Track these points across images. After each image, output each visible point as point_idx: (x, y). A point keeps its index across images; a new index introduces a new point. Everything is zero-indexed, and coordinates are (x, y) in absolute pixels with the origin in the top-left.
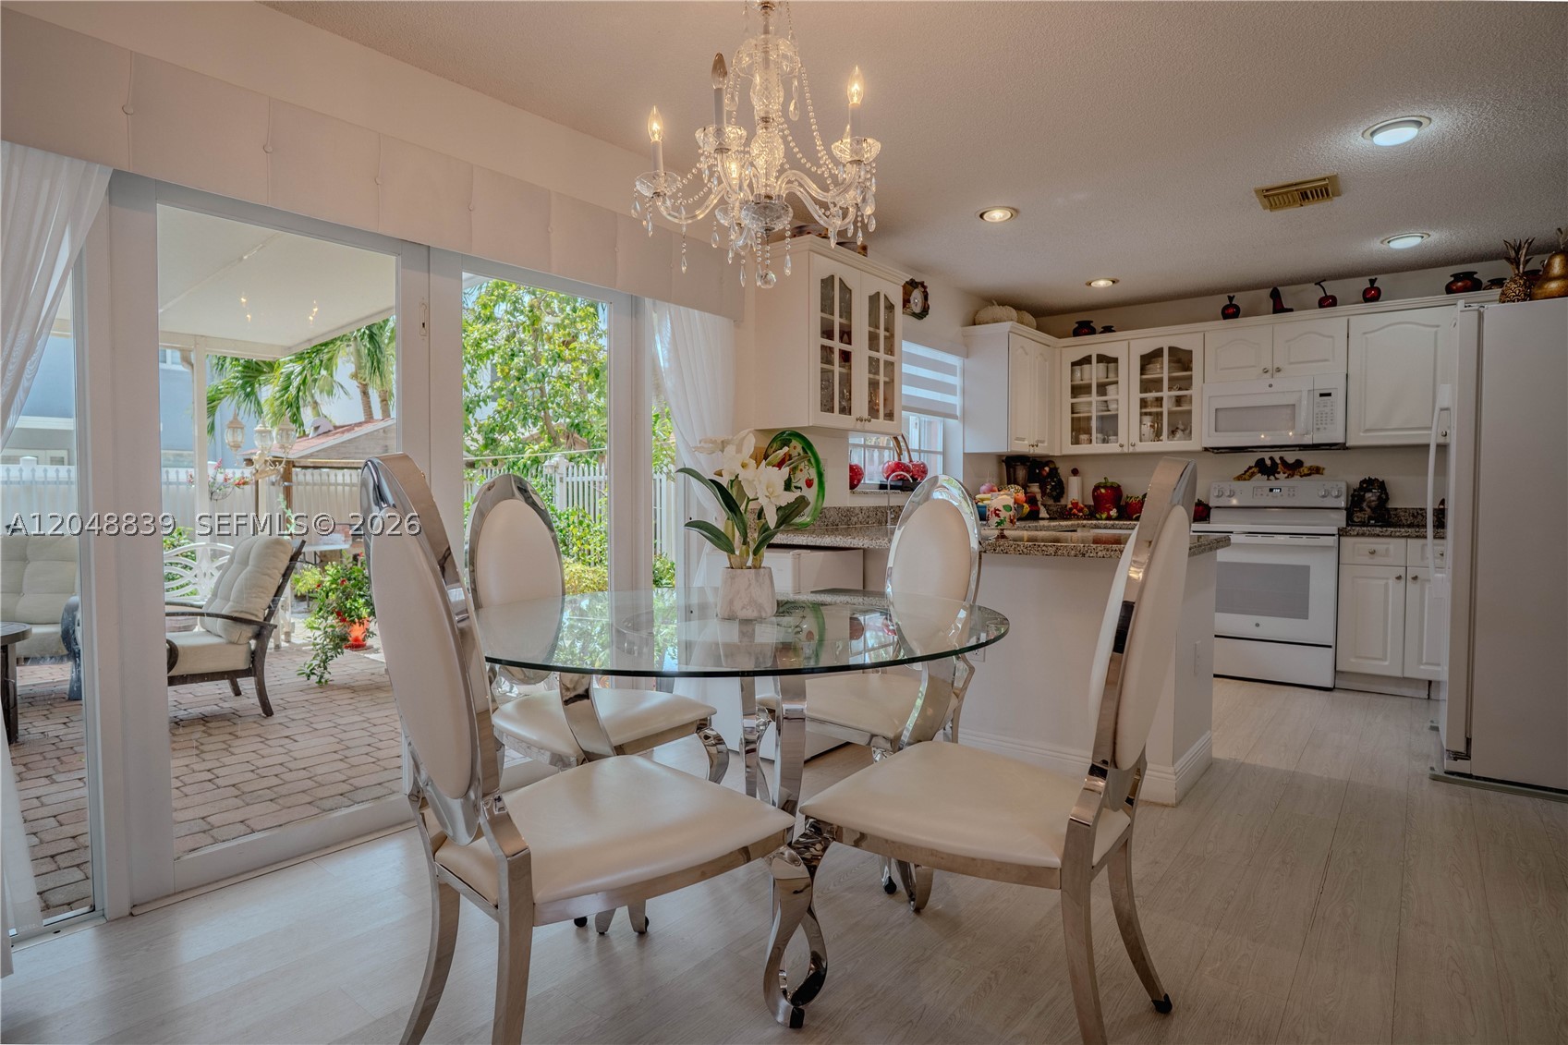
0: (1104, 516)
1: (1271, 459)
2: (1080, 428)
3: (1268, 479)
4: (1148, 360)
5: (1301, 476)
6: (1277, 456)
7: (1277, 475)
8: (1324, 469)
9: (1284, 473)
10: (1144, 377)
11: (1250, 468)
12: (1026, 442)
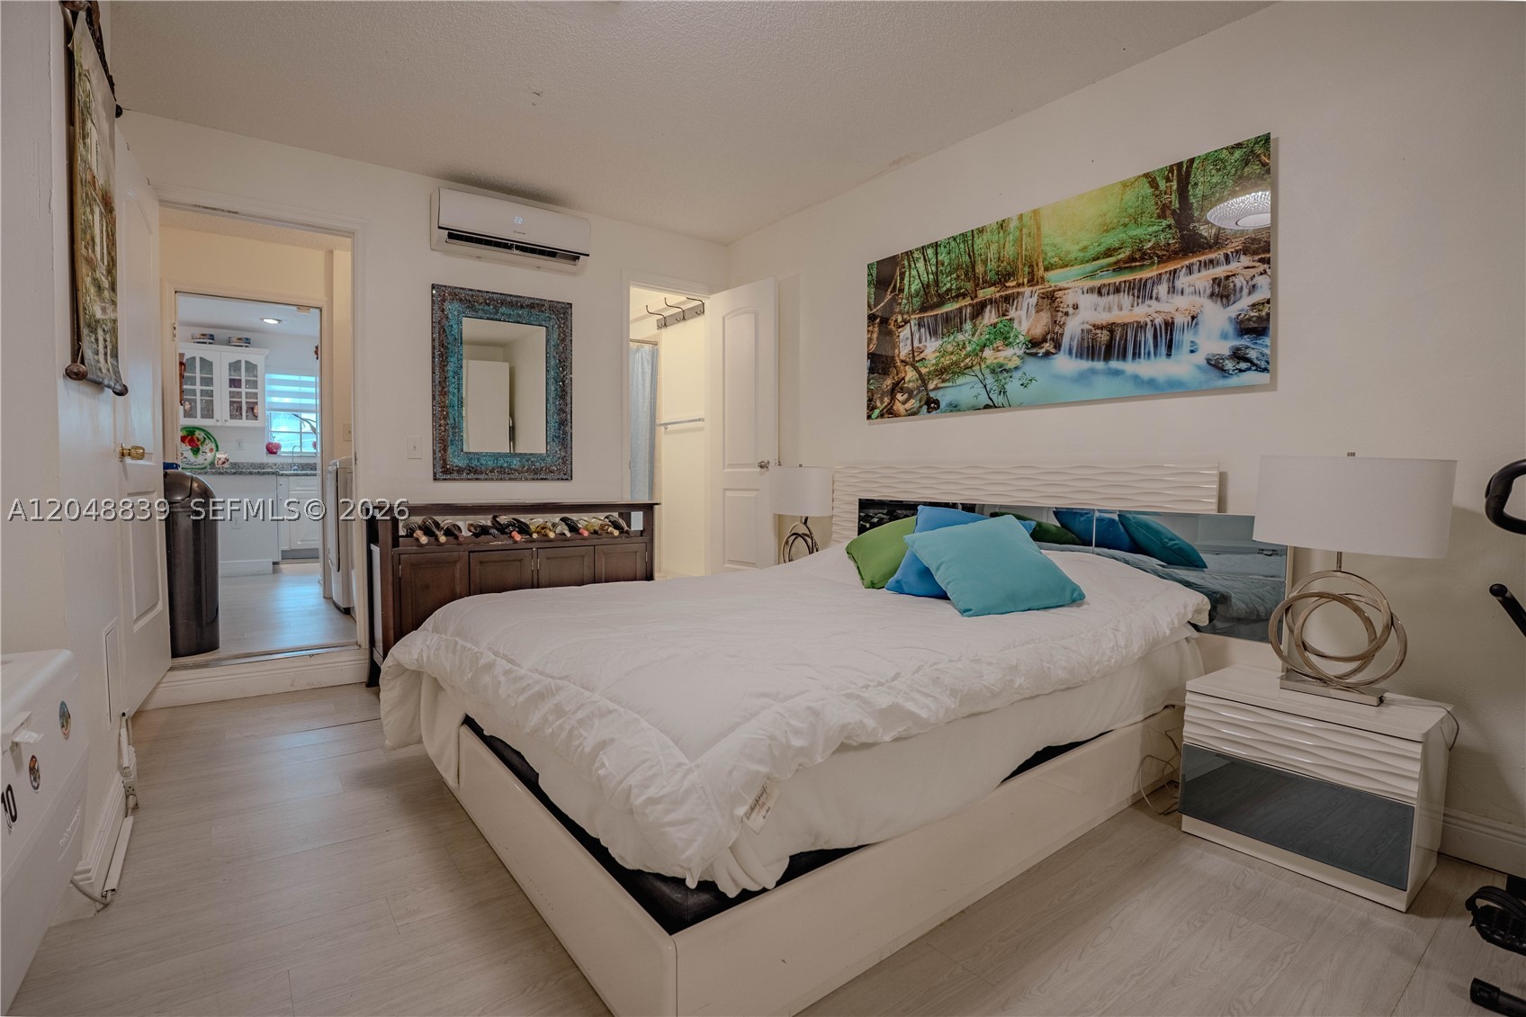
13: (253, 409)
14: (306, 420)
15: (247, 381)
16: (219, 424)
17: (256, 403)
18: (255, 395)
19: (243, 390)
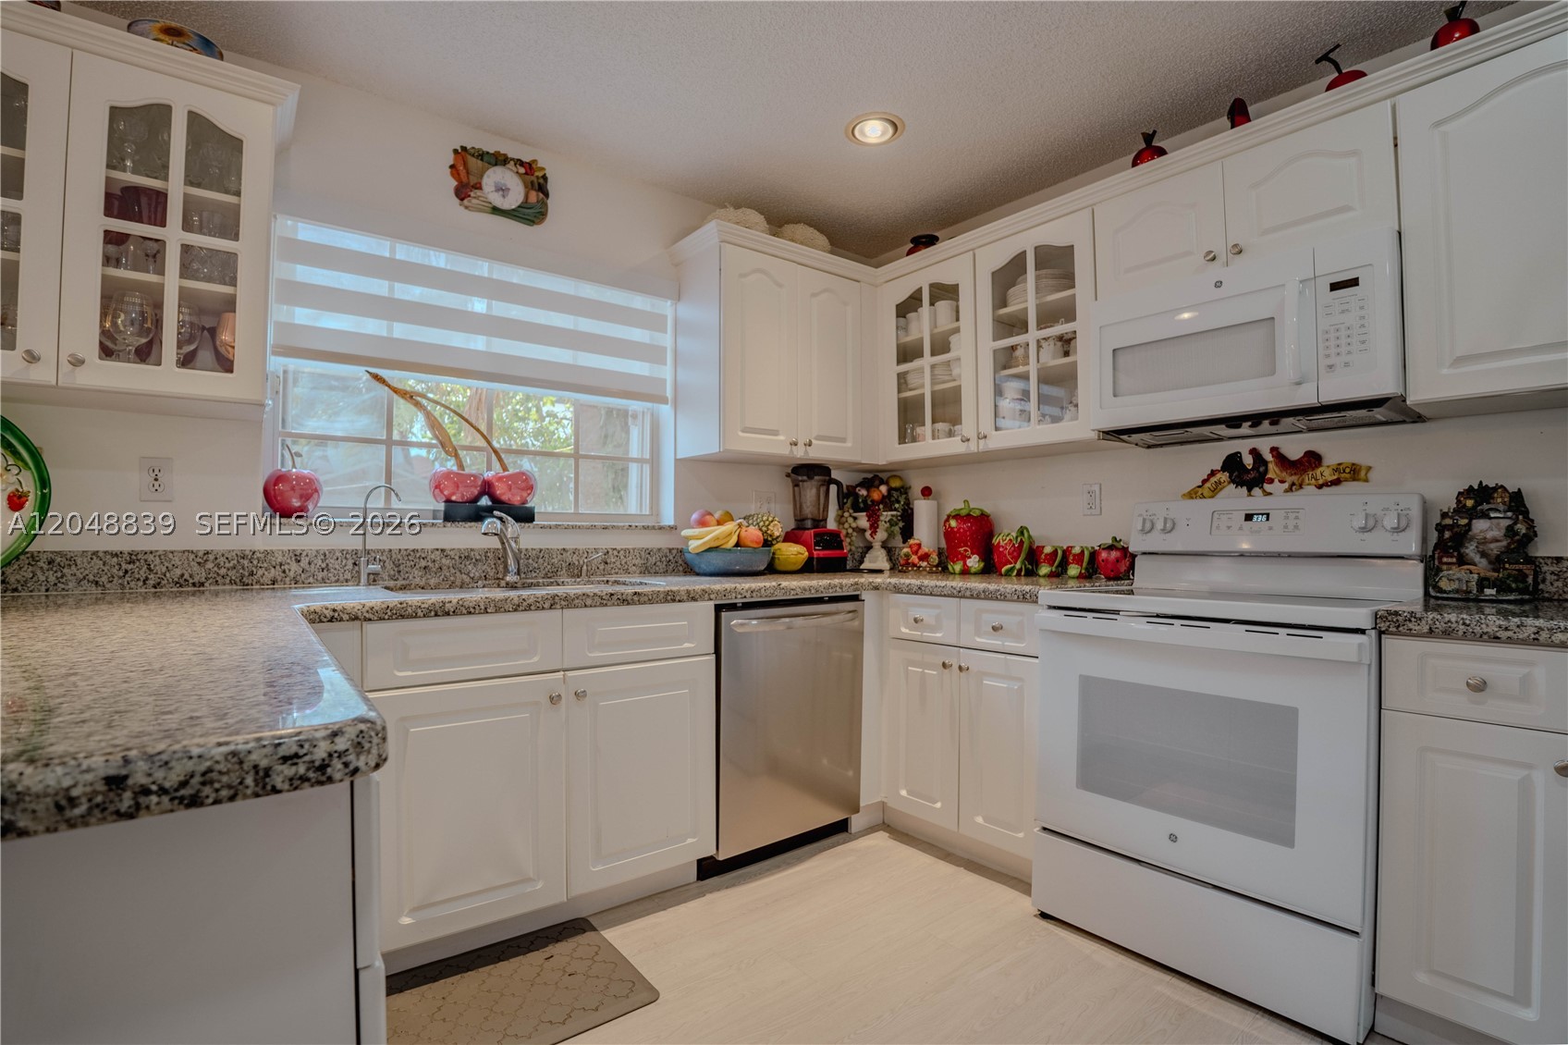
0: (958, 567)
1: (1254, 452)
2: (909, 415)
3: (1250, 495)
4: (1008, 276)
5: (1320, 487)
6: (1264, 446)
7: (1266, 486)
8: (1369, 468)
9: (1282, 482)
10: (1003, 311)
11: (1213, 473)
12: (781, 438)
13: (213, 332)
14: (409, 396)
15: (189, 206)
16: (42, 374)
17: (230, 304)
18: (226, 268)
19: (173, 235)
